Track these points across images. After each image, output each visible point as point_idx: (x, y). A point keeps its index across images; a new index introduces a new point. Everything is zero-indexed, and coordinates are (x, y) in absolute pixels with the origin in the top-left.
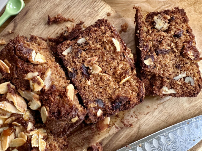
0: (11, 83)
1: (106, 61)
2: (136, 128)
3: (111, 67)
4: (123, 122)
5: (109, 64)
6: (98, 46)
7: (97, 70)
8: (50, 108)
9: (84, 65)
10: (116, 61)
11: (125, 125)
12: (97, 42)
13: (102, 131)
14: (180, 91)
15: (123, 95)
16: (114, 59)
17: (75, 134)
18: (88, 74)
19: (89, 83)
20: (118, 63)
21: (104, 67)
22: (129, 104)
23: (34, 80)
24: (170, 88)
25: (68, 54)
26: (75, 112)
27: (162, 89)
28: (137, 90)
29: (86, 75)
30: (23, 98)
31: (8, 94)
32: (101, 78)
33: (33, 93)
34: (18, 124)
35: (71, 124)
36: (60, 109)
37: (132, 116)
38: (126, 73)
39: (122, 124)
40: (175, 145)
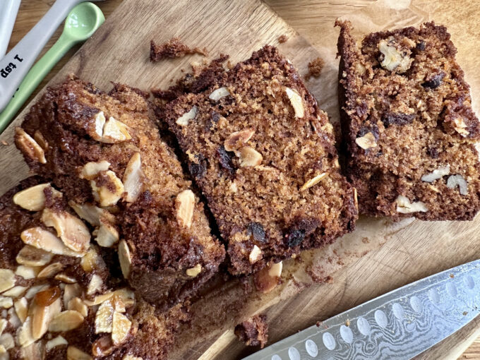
1: (273, 139)
2: (340, 284)
3: (282, 153)
4: (311, 273)
5: (280, 146)
6: (256, 106)
7: (253, 159)
8: (136, 245)
9: (222, 147)
10: (295, 140)
11: (314, 278)
12: (252, 97)
13: (265, 292)
14: (436, 207)
15: (310, 214)
16: (289, 135)
18: (231, 168)
19: (233, 187)
20: (299, 143)
21: (268, 153)
22: (323, 234)
23: (100, 178)
24: (414, 200)
25: (190, 123)
26: (196, 253)
27: (397, 201)
28: (341, 204)
29: (227, 170)
30: (82, 220)
31: (46, 210)
32: (261, 177)
33: (100, 210)
34: (68, 279)
35: (188, 280)
36: (159, 246)
37: (330, 261)
38: (316, 166)
39: (310, 277)
40: (422, 324)
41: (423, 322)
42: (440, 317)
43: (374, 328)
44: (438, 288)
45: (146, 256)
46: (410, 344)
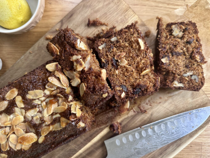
0: (59, 63)
1: (132, 57)
2: (149, 114)
3: (135, 62)
5: (134, 59)
6: (127, 45)
7: (125, 63)
8: (87, 84)
9: (114, 58)
10: (140, 58)
11: (141, 110)
12: (126, 41)
13: (122, 113)
14: (187, 85)
15: (143, 84)
16: (138, 56)
17: (102, 114)
18: (116, 65)
19: (117, 72)
20: (141, 59)
21: (129, 62)
23: (77, 61)
24: (180, 83)
25: (103, 49)
26: (106, 89)
27: (174, 82)
28: (154, 82)
29: (115, 66)
30: (67, 77)
31: (56, 72)
32: (127, 70)
33: (75, 73)
34: (61, 96)
35: (102, 99)
36: (95, 86)
37: (147, 104)
38: (146, 67)
39: (139, 109)
40: (178, 130)
41: (178, 129)
42: (184, 127)
43: (160, 130)
44: (185, 118)
45: (90, 88)
46: (173, 137)
